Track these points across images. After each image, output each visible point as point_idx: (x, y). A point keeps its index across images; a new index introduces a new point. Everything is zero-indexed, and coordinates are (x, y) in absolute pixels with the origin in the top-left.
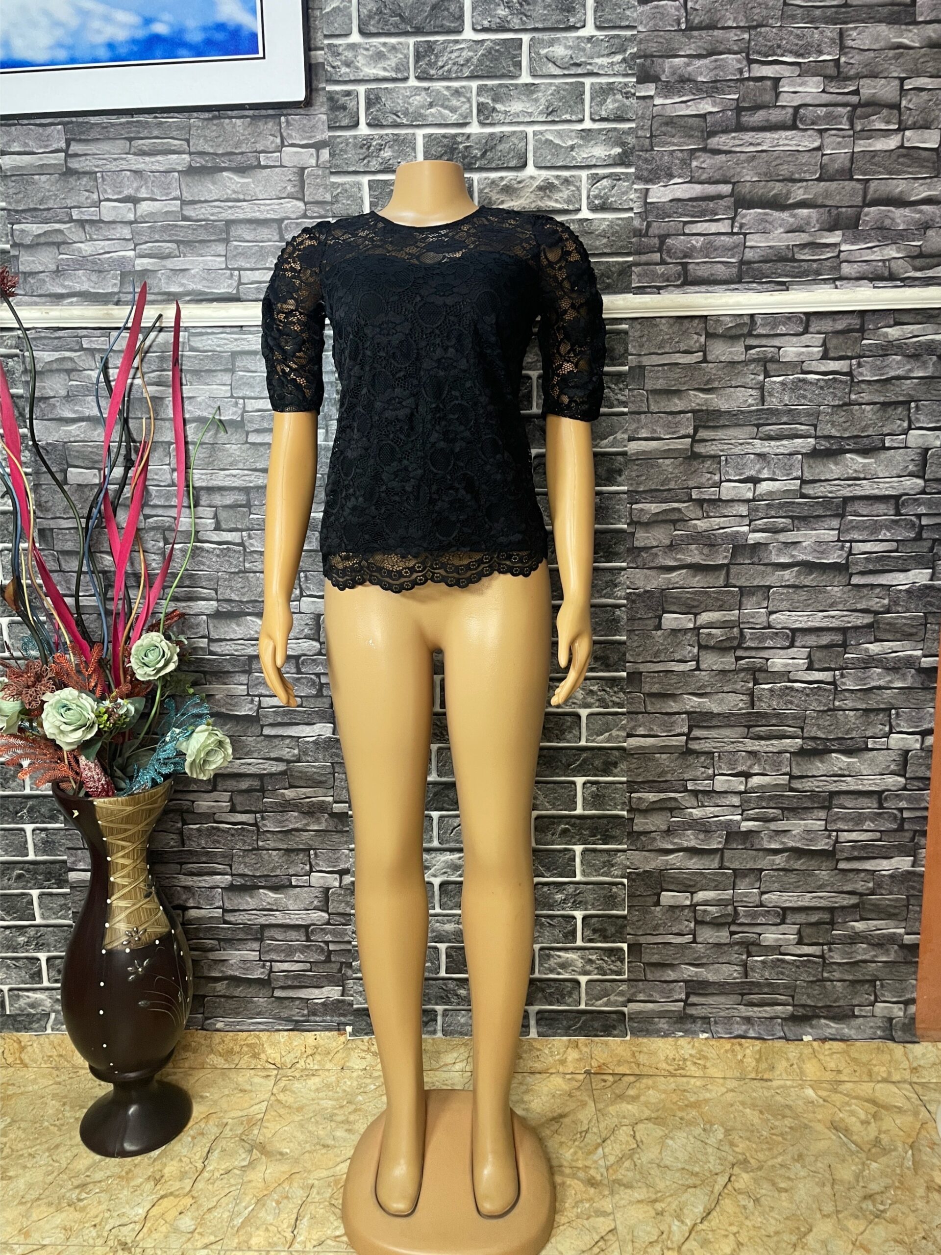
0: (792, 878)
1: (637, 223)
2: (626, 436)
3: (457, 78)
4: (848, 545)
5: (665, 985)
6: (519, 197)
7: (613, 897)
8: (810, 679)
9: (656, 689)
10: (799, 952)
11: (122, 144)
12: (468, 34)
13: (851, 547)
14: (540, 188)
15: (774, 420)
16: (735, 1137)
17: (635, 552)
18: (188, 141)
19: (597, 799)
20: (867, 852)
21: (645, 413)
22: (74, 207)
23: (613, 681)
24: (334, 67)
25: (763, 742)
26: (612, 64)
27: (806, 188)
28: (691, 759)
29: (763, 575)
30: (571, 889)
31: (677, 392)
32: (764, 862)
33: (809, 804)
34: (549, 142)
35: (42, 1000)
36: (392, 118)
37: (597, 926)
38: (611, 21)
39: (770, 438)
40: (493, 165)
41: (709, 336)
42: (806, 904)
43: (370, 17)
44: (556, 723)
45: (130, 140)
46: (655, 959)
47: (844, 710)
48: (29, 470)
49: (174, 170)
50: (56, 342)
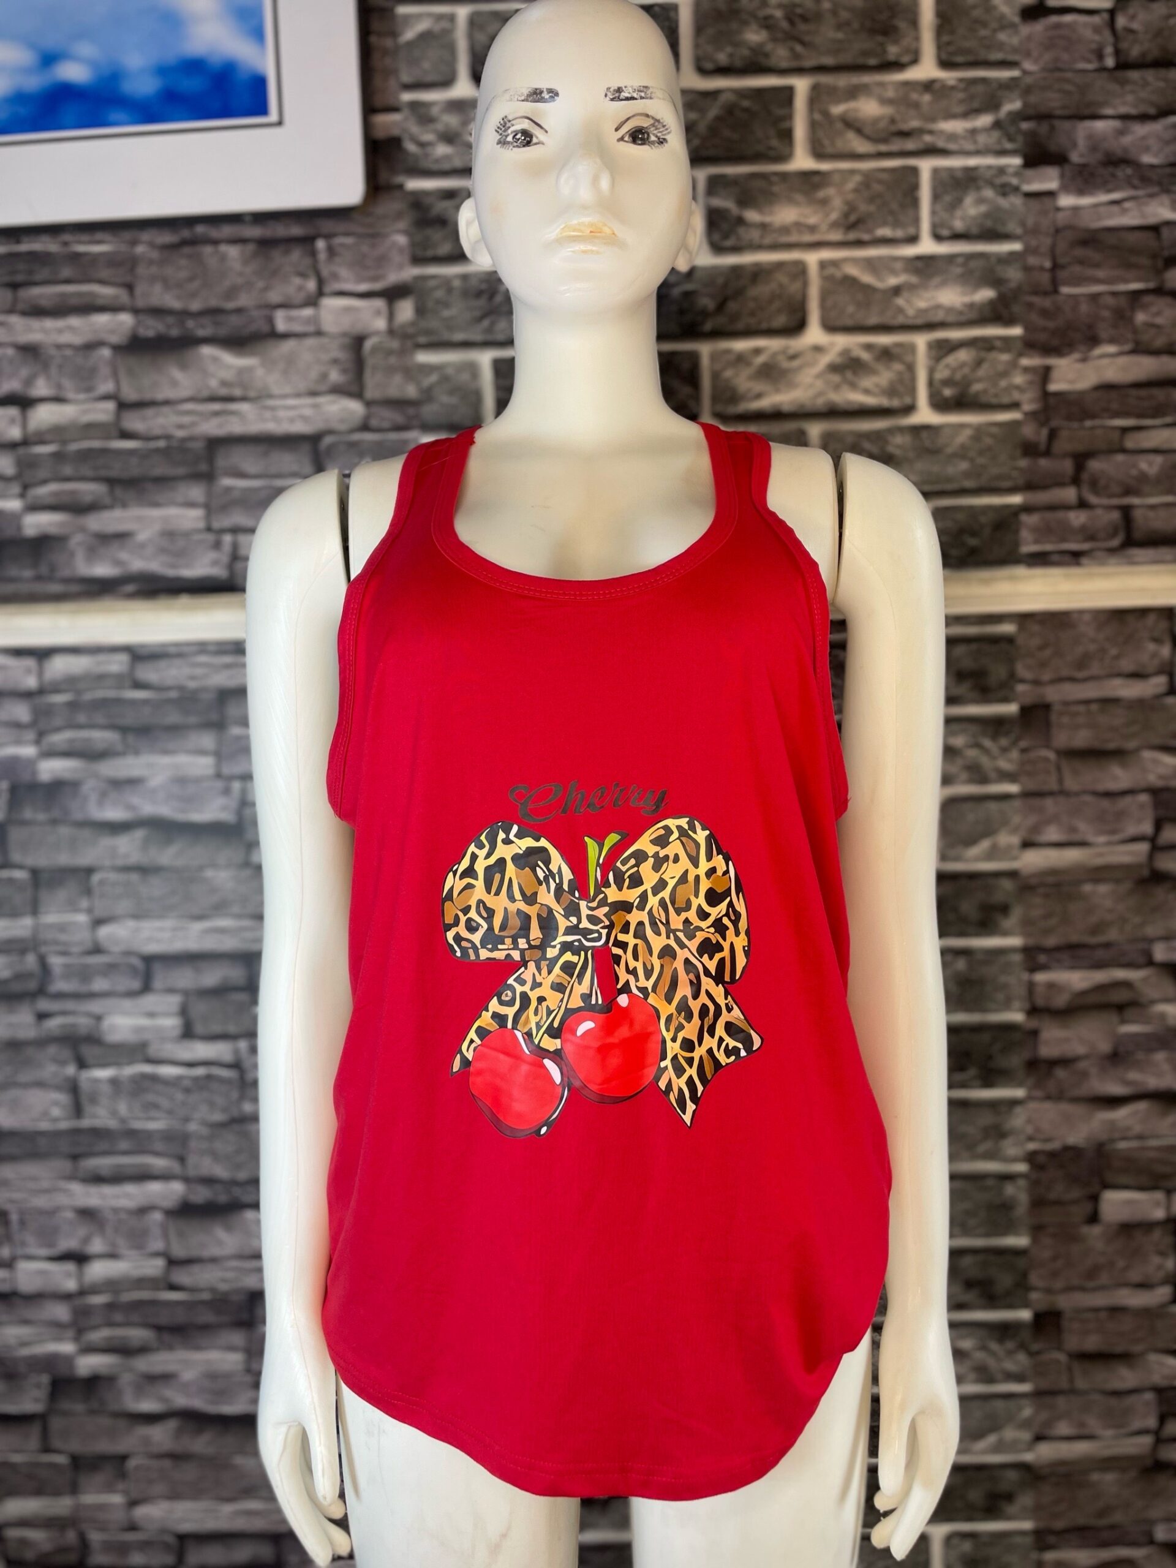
1: (1029, 431)
2: (1015, 840)
6: (792, 385)
9: (1092, 1343)
12: (688, 79)
14: (834, 368)
17: (1040, 1067)
18: (130, 287)
21: (1051, 794)
23: (1004, 1330)
24: (422, 145)
26: (973, 132)
28: (1163, 1480)
31: (1118, 755)
34: (851, 282)
38: (970, 51)
40: (740, 326)
45: (15, 286)
49: (100, 344)
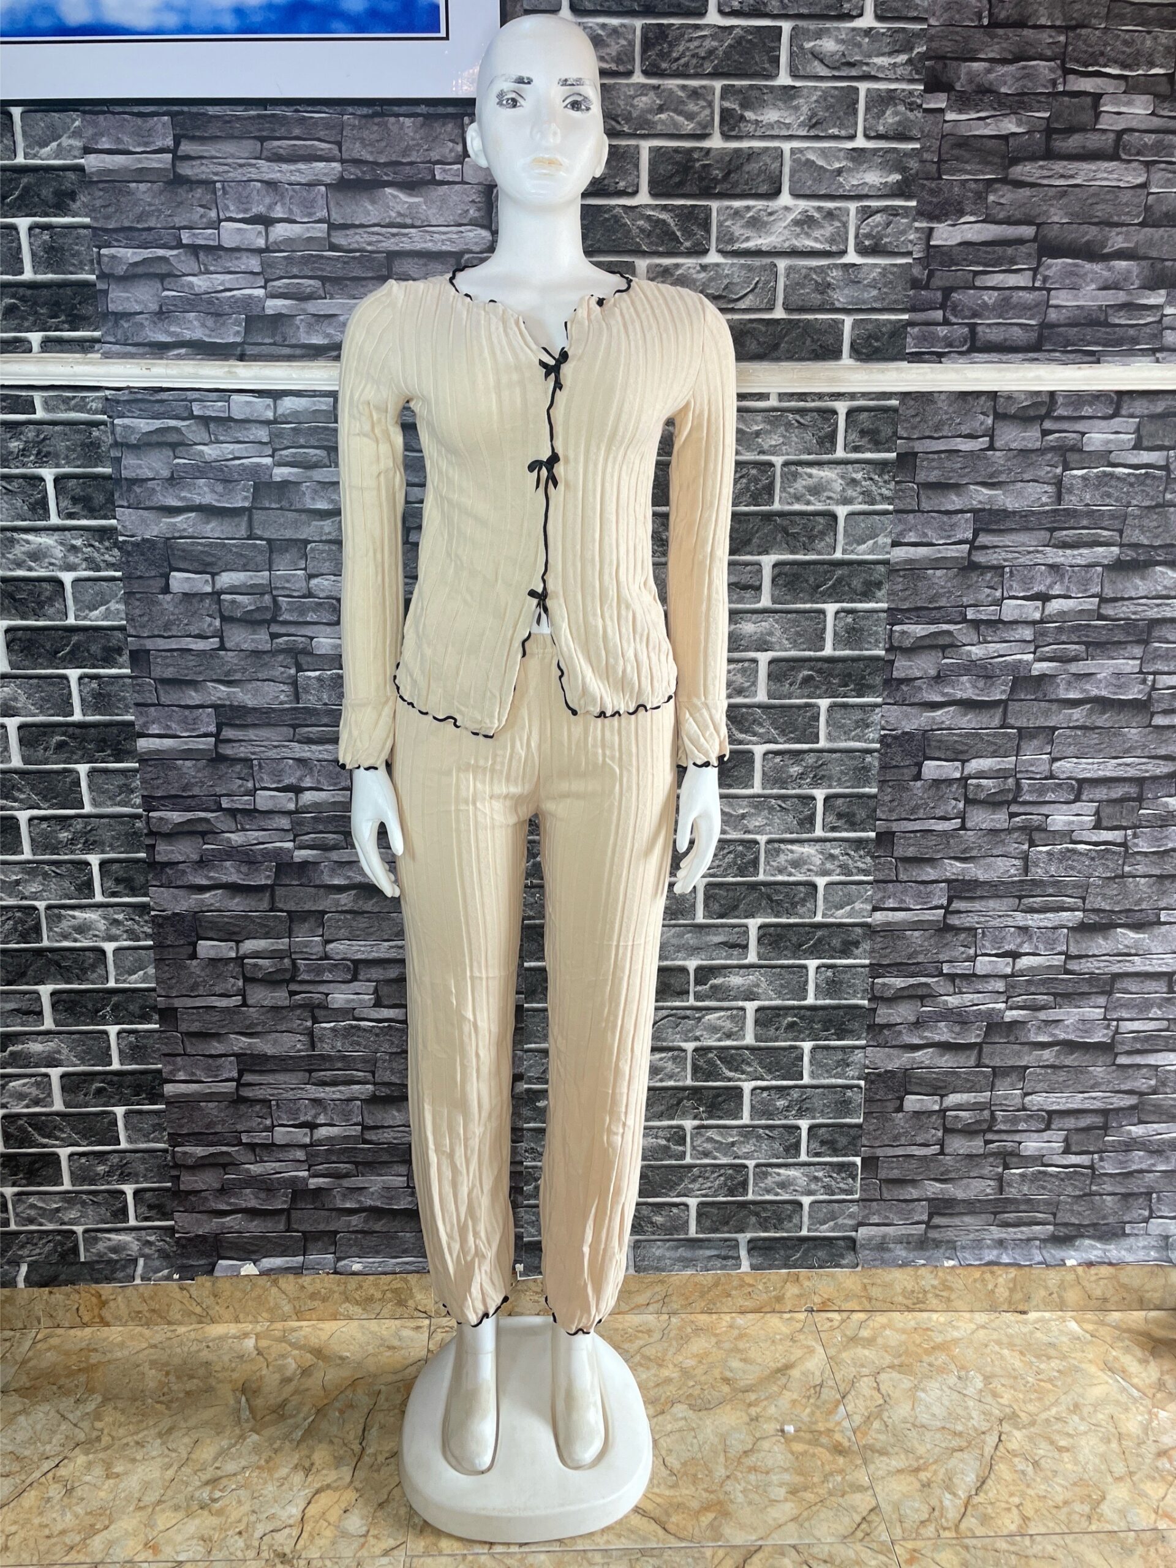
0: (1062, 1075)
1: (916, 271)
2: (889, 541)
3: (696, 76)
4: (1151, 677)
5: (904, 1205)
6: (769, 233)
7: (848, 1102)
8: (1094, 839)
9: (911, 852)
10: (1065, 1162)
11: (250, 146)
12: (713, 17)
13: (1154, 681)
14: (796, 223)
15: (1072, 523)
16: (996, 1384)
17: (892, 684)
18: (339, 144)
19: (832, 986)
20: (1149, 1044)
21: (913, 511)
22: (184, 228)
23: (859, 843)
25: (1036, 916)
26: (894, 65)
27: (1127, 234)
28: (949, 936)
29: (1047, 713)
30: (795, 1094)
31: (956, 487)
32: (1028, 1058)
33: (1086, 989)
34: (810, 163)
35: (127, 1243)
37: (827, 1137)
38: (896, 10)
39: (1065, 545)
40: (738, 191)
41: (999, 416)
42: (1075, 1106)
44: (787, 895)
45: (262, 140)
46: (895, 1174)
47: (1135, 877)
48: (118, 574)
49: (320, 183)
50: (157, 407)
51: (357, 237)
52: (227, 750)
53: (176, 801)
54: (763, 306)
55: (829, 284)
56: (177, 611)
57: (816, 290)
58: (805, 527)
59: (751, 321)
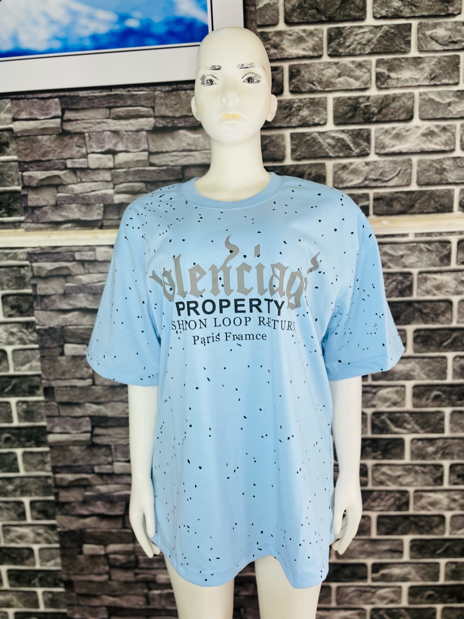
3: (361, 55)
6: (406, 142)
11: (104, 112)
12: (370, 21)
14: (424, 135)
18: (153, 108)
19: (455, 573)
22: (68, 159)
34: (431, 101)
36: (309, 86)
40: (387, 119)
43: (293, 10)
44: (427, 522)
45: (110, 108)
48: (36, 346)
49: (142, 130)
50: (56, 256)
51: (165, 159)
52: (97, 440)
53: (69, 469)
54: (404, 184)
55: (444, 170)
56: (69, 365)
57: (437, 173)
58: (432, 309)
59: (397, 193)
